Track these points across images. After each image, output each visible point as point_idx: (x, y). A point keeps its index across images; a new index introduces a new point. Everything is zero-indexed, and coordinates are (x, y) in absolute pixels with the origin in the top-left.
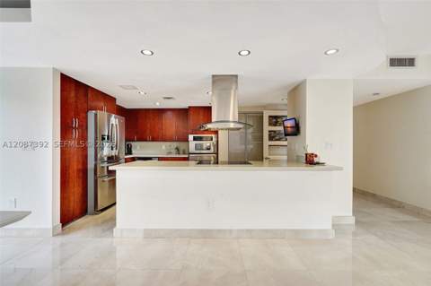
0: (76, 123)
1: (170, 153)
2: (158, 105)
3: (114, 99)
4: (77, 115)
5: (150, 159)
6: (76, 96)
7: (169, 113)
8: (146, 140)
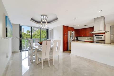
0: (66, 34)
1: (88, 40)
2: (84, 27)
3: (73, 28)
4: (66, 32)
5: (83, 41)
6: (66, 29)
7: (88, 29)
8: (81, 36)
